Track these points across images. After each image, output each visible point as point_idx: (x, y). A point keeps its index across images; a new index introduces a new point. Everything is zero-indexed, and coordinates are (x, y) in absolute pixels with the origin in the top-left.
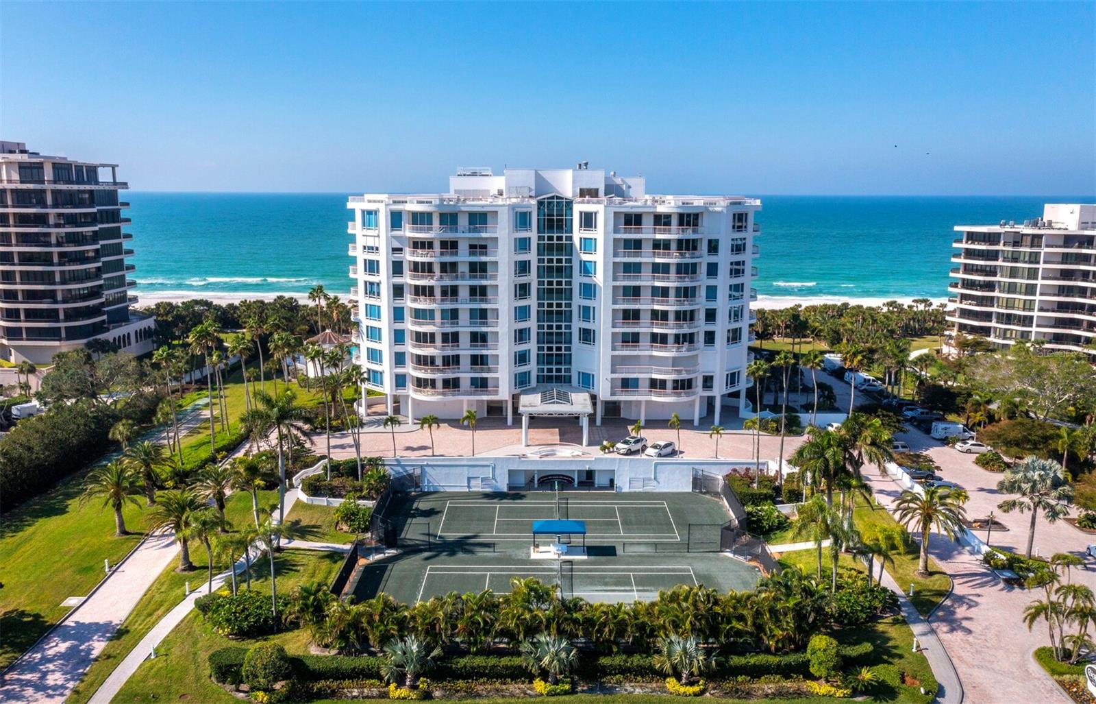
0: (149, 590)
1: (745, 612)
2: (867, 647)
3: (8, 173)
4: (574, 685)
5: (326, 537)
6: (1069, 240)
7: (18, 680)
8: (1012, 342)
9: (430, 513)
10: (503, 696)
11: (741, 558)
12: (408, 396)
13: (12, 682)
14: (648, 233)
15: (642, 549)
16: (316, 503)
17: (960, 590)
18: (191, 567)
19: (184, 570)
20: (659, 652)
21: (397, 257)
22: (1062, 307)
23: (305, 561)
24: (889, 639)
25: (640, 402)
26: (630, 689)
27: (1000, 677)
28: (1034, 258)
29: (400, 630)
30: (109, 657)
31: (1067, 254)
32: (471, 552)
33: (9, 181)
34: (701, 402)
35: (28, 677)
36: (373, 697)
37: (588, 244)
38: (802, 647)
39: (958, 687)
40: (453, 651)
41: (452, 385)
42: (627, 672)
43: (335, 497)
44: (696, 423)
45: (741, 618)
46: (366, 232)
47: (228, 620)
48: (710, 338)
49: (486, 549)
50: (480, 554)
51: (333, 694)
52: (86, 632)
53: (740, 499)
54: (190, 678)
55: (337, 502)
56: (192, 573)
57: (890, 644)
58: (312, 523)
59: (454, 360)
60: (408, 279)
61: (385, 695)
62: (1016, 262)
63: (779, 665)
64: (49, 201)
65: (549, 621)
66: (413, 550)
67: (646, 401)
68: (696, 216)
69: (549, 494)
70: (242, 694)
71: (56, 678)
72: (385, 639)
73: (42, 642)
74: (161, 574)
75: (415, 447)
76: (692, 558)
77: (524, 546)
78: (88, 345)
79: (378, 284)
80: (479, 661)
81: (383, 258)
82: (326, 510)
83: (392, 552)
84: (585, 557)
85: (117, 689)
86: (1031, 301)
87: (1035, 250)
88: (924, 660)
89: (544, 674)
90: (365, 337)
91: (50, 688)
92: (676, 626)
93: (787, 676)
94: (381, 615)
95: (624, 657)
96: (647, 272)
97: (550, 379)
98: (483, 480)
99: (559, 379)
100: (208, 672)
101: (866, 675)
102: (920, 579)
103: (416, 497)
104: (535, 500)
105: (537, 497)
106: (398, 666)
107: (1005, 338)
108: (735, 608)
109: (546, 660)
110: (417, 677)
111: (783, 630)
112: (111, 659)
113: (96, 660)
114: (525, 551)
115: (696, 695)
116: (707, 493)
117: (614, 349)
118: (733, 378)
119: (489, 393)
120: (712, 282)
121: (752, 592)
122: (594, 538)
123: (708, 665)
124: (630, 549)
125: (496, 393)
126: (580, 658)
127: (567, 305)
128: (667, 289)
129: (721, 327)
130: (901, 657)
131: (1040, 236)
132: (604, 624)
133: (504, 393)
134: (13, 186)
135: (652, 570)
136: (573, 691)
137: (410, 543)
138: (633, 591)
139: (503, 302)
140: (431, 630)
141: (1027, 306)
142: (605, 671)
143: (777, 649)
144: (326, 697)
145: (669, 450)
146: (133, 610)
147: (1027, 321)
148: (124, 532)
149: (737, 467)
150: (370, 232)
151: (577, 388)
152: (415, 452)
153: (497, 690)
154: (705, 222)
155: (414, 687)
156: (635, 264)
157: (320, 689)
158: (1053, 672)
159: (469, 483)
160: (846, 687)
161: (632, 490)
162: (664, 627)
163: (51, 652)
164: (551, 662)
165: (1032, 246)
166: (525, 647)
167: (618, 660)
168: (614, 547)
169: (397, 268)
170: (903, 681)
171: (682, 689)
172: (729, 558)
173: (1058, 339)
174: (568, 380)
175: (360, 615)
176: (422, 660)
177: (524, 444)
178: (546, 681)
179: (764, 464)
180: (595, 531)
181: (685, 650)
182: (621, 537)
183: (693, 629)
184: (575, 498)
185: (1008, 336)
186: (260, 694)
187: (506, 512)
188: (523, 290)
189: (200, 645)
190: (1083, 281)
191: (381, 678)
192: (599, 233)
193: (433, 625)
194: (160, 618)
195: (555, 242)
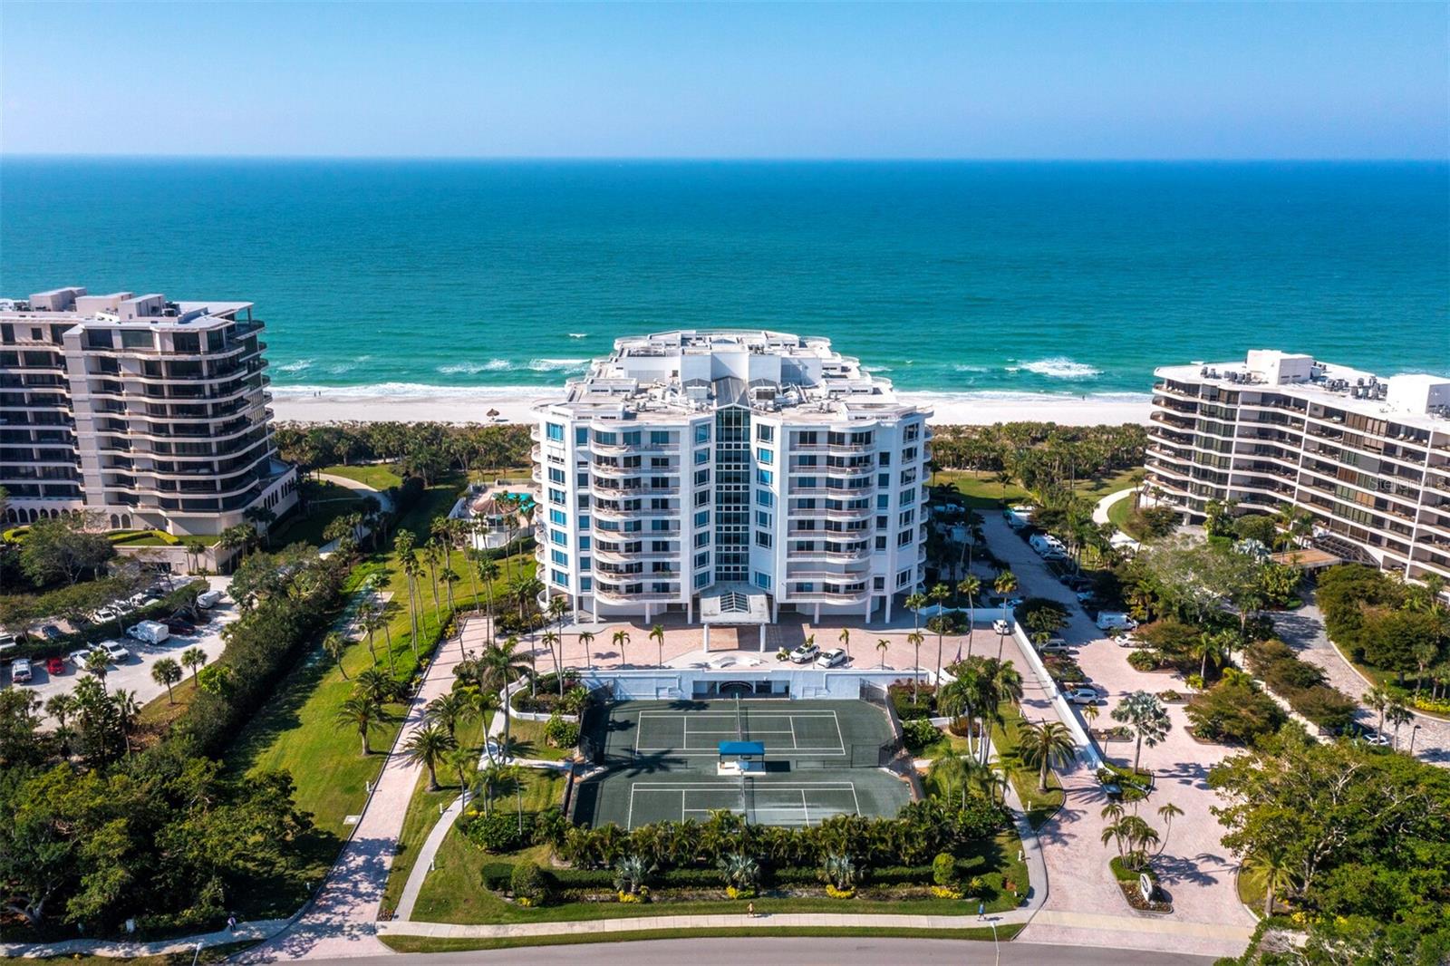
0: (409, 809)
1: (886, 837)
2: (980, 860)
3: (163, 345)
4: (757, 890)
5: (541, 754)
6: (1266, 398)
7: (338, 888)
8: (1207, 499)
9: (626, 726)
10: (705, 900)
11: (895, 774)
12: (593, 598)
13: (334, 890)
14: (822, 451)
15: (813, 764)
16: (524, 718)
17: (1069, 805)
18: (438, 788)
19: (433, 790)
20: (820, 865)
21: (583, 469)
22: (1258, 466)
23: (528, 780)
24: (1002, 850)
25: (814, 604)
26: (799, 894)
27: (1079, 882)
28: (1230, 415)
29: (626, 851)
30: (399, 869)
31: (1265, 412)
32: (666, 769)
33: (163, 353)
34: (872, 601)
35: (344, 886)
36: (607, 901)
37: (765, 455)
38: (930, 861)
39: (1045, 890)
40: (666, 866)
41: (636, 590)
42: (796, 881)
43: (541, 712)
44: (868, 620)
45: (883, 841)
46: (550, 442)
47: (487, 840)
48: (881, 543)
49: (679, 766)
50: (675, 771)
51: (577, 899)
52: (372, 847)
53: (900, 714)
54: (467, 887)
55: (545, 718)
56: (440, 793)
57: (1002, 855)
58: (526, 740)
59: (639, 568)
60: (592, 490)
61: (616, 900)
62: (1213, 416)
63: (911, 875)
64: (205, 372)
65: (739, 843)
66: (616, 767)
67: (821, 604)
68: (868, 434)
69: (730, 703)
70: (508, 899)
71: (365, 887)
72: (615, 858)
73: (342, 857)
74: (414, 794)
75: (604, 653)
76: (854, 773)
77: (712, 761)
78: (246, 515)
79: (564, 494)
80: (686, 874)
81: (568, 469)
82: (535, 725)
83: (600, 769)
84: (764, 773)
85: (415, 895)
86: (1226, 458)
87: (1231, 406)
88: (1025, 868)
89: (735, 883)
90: (549, 539)
91: (364, 895)
92: (834, 847)
93: (917, 884)
94: (611, 840)
95: (795, 869)
96: (821, 486)
97: (727, 577)
98: (670, 690)
99: (737, 577)
100: (479, 882)
101: (975, 882)
102: (1039, 795)
103: (612, 707)
104: (720, 710)
105: (722, 705)
106: (625, 878)
107: (1200, 494)
108: (879, 833)
109: (737, 874)
110: (639, 886)
111: (915, 849)
112: (403, 871)
113: (390, 871)
114: (713, 766)
115: (848, 898)
116: (872, 701)
117: (789, 555)
118: (903, 578)
119: (672, 597)
120: (883, 492)
121: (895, 819)
122: (772, 754)
123: (856, 876)
124: (802, 765)
125: (678, 596)
126: (761, 872)
127: (744, 508)
128: (841, 480)
129: (891, 533)
130: (1007, 865)
131: (1237, 393)
132: (780, 845)
133: (685, 597)
134: (167, 358)
135: (820, 786)
136: (756, 896)
137: (613, 759)
138: (803, 807)
139: (684, 512)
140: (649, 851)
141: (1223, 464)
142: (781, 881)
143: (910, 863)
144: (573, 901)
145: (840, 658)
146: (403, 828)
147: (1222, 479)
148: (370, 752)
149: (900, 678)
150: (554, 444)
151: (754, 588)
152: (606, 660)
153: (700, 895)
154: (876, 438)
155: (637, 893)
156: (810, 478)
157: (568, 896)
158: (1119, 877)
159: (657, 692)
160: (960, 892)
161: (805, 698)
162: (825, 847)
163: (352, 865)
164: (740, 876)
165: (1228, 403)
166: (721, 863)
167: (790, 872)
168: (788, 763)
169: (582, 480)
170: (1004, 885)
171: (838, 894)
172: (885, 773)
173: (1254, 498)
174: (746, 577)
175: (594, 839)
176: (644, 875)
177: (705, 650)
178: (736, 888)
179: (924, 675)
180: (773, 745)
181: (840, 866)
182: (795, 752)
183: (847, 849)
184: (755, 708)
185: (1204, 492)
186: (524, 899)
187: (694, 724)
188: (702, 498)
189: (466, 859)
190: (1278, 441)
191: (613, 888)
192: (776, 446)
193: (650, 847)
194: (427, 835)
195: (733, 449)
